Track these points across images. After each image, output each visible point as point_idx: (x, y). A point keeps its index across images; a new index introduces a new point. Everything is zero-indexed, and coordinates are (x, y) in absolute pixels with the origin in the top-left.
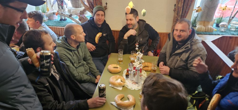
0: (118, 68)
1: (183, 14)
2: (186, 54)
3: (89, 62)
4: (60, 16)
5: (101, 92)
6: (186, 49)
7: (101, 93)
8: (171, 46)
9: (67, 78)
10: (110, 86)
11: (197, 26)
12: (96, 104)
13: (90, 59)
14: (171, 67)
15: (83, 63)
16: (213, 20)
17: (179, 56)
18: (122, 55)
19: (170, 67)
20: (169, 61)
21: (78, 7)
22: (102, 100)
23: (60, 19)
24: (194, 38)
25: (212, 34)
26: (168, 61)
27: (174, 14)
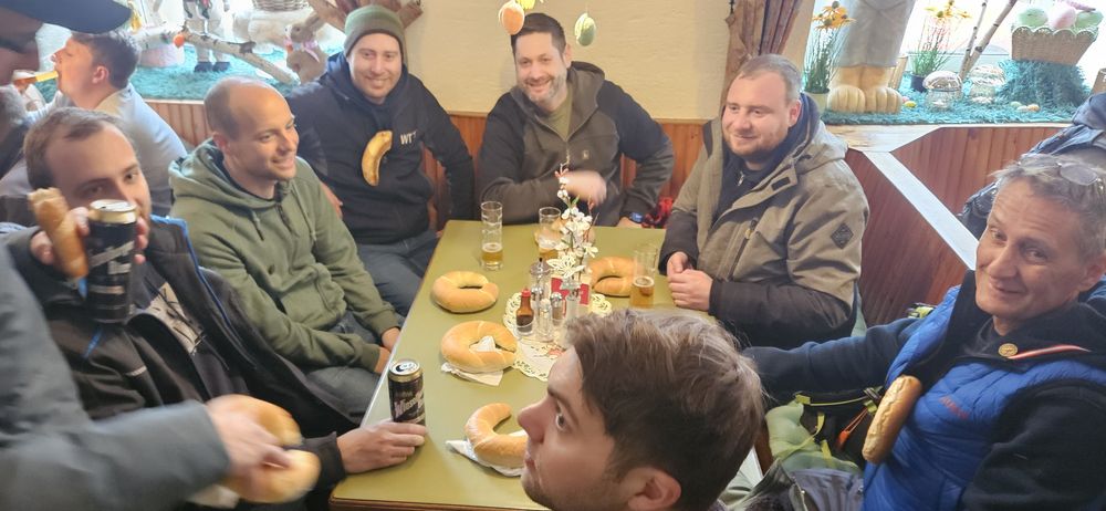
0: (479, 287)
1: (766, 38)
2: (777, 214)
3: (340, 264)
4: (194, 49)
5: (401, 399)
6: (778, 191)
7: (402, 402)
8: (714, 176)
9: (237, 343)
10: (443, 372)
11: (829, 87)
12: (378, 452)
13: (346, 248)
14: (718, 272)
15: (312, 270)
16: (899, 62)
17: (749, 223)
18: (498, 227)
19: (712, 276)
20: (707, 250)
21: (285, 9)
22: (408, 432)
23: (194, 65)
24: (813, 142)
25: (896, 123)
26: (704, 247)
27: (731, 38)
